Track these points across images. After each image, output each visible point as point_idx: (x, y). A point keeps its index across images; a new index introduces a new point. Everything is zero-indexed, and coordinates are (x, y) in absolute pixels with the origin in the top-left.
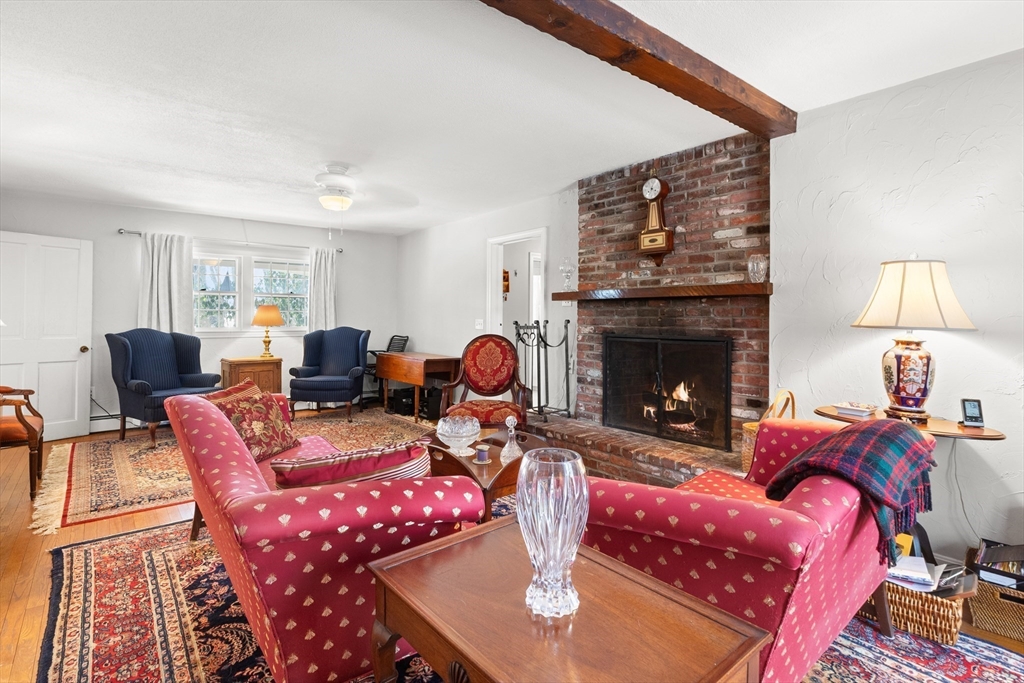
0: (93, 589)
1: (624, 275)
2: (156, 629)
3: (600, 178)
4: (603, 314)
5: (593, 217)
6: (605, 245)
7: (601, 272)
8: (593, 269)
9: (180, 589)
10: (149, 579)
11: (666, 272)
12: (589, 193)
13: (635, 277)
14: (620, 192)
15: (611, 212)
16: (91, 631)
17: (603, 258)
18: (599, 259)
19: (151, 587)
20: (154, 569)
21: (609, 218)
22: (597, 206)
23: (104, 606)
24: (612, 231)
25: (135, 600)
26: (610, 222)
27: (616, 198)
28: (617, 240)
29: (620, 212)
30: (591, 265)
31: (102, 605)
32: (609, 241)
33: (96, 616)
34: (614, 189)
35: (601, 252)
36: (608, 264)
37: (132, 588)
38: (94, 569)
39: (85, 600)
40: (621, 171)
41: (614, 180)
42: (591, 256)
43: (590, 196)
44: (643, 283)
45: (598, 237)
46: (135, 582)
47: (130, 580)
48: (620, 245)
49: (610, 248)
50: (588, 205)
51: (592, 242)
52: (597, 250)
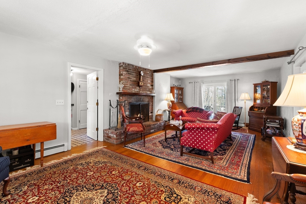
0: (241, 163)
1: (133, 89)
2: (234, 153)
3: (128, 64)
4: (129, 98)
5: (127, 73)
6: (129, 81)
7: (128, 88)
8: (126, 87)
9: (226, 155)
10: (230, 159)
11: (141, 90)
12: (126, 67)
13: (136, 90)
14: (133, 70)
15: (131, 74)
16: (243, 157)
17: (129, 85)
18: (128, 84)
19: (230, 158)
20: (228, 161)
21: (130, 75)
22: (128, 71)
23: (240, 159)
24: (131, 79)
25: (234, 158)
26: (131, 76)
27: (132, 71)
28: (132, 81)
29: (133, 75)
30: (126, 85)
31: (240, 160)
32: (130, 81)
33: (242, 158)
34: (132, 69)
35: (128, 83)
36: (130, 86)
37: (234, 160)
38: (240, 168)
39: (243, 162)
40: (133, 65)
41: (131, 66)
42: (126, 83)
43: (126, 68)
44: (137, 92)
45: (128, 79)
46: (233, 160)
47: (233, 162)
48: (133, 82)
49: (131, 82)
50: (125, 70)
51: (126, 80)
52: (128, 82)
